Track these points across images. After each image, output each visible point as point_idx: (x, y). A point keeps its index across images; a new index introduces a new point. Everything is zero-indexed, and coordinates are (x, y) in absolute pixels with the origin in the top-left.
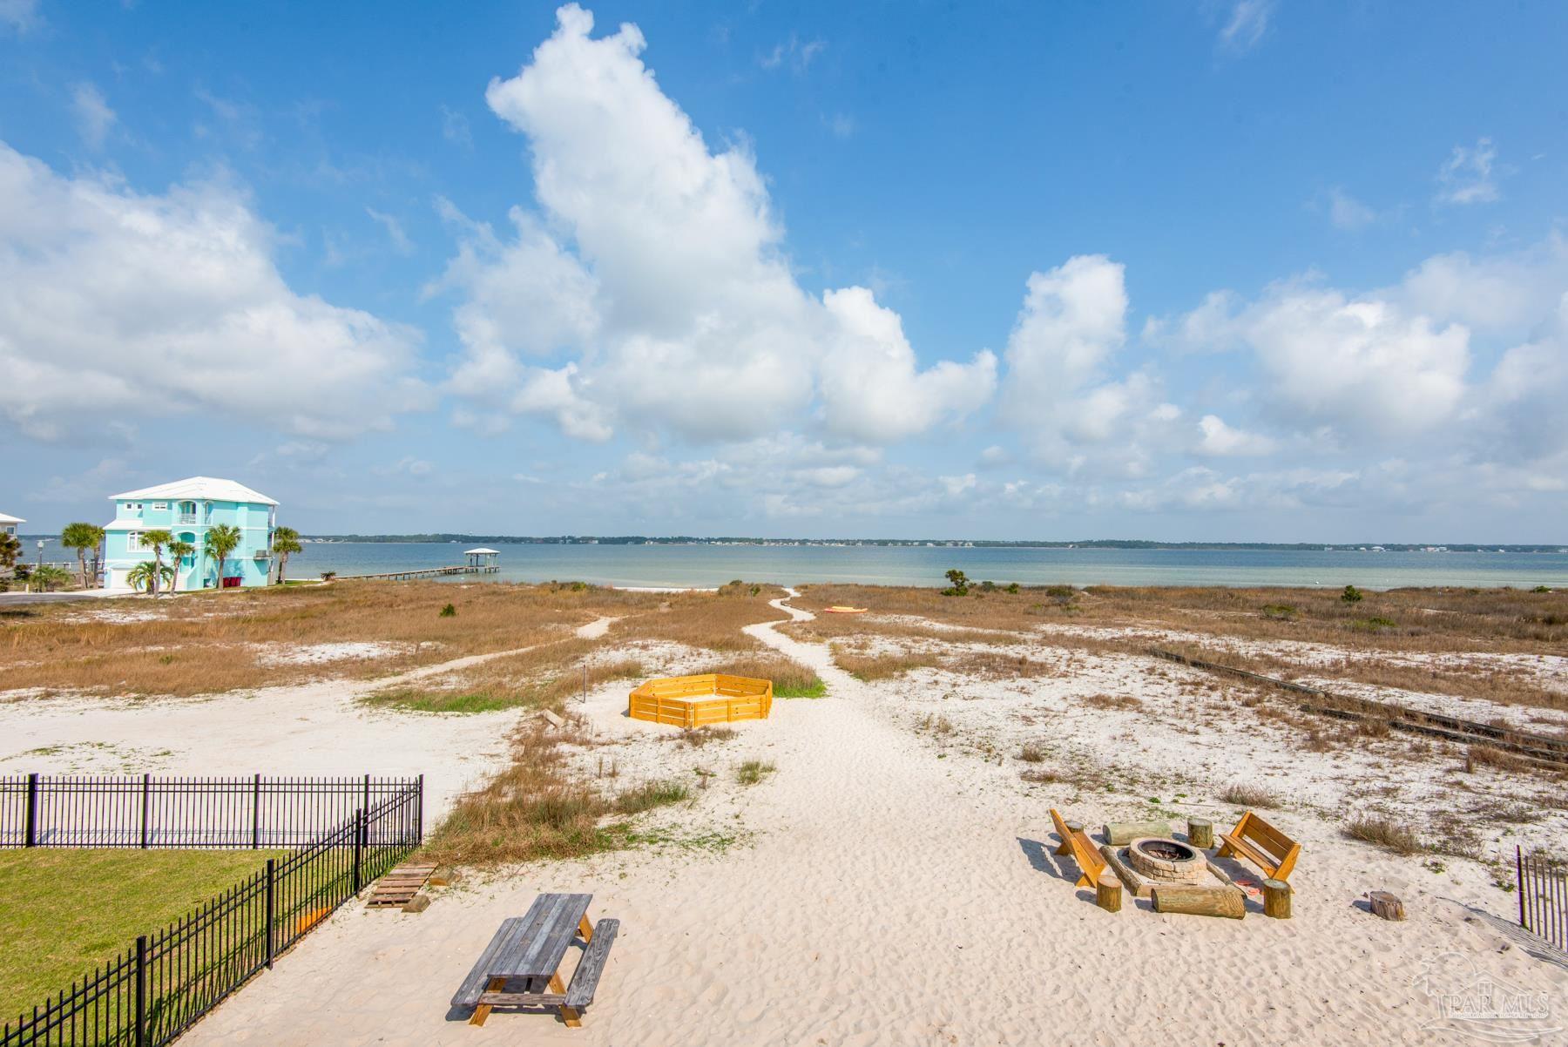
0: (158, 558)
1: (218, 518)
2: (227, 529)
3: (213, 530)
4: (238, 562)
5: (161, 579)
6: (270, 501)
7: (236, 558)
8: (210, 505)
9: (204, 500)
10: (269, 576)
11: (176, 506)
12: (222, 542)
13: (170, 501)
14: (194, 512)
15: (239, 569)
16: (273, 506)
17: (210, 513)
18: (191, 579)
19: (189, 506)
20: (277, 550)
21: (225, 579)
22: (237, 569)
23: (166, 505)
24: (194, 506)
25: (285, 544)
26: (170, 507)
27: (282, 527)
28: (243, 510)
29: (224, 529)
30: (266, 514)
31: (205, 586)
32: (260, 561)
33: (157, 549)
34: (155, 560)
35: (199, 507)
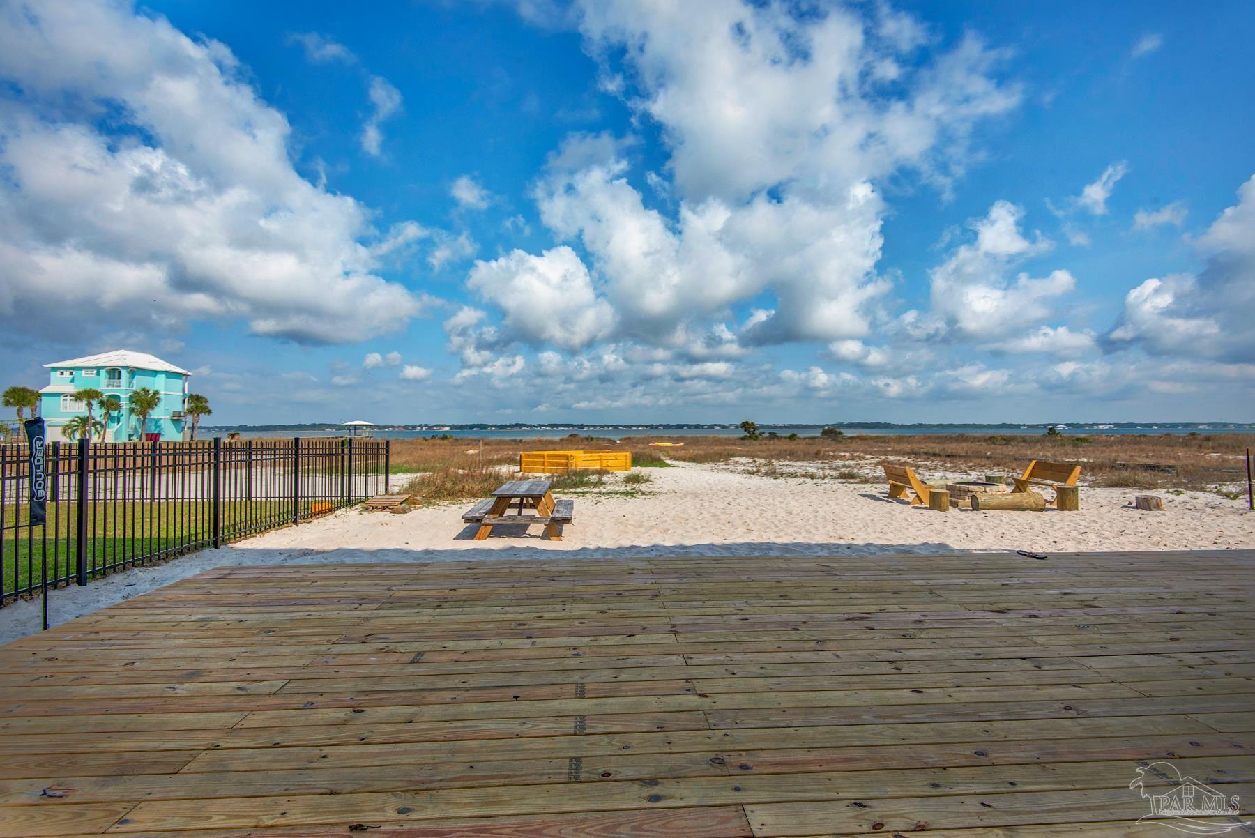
0: (90, 413)
1: (140, 383)
2: (148, 391)
3: (136, 393)
4: (157, 421)
5: (93, 431)
6: (184, 371)
7: (155, 417)
8: (133, 371)
9: (127, 367)
10: (184, 434)
11: (103, 372)
12: (145, 402)
13: (98, 368)
14: (119, 377)
15: (159, 427)
16: (186, 376)
17: (133, 379)
18: (117, 433)
19: (114, 372)
20: (190, 412)
21: (147, 435)
22: (157, 426)
23: (95, 372)
24: (120, 372)
25: (197, 407)
26: (98, 374)
27: (194, 394)
28: (161, 379)
29: (146, 391)
30: (180, 382)
31: (130, 440)
32: (176, 420)
33: (90, 405)
34: (87, 414)
35: (124, 373)
